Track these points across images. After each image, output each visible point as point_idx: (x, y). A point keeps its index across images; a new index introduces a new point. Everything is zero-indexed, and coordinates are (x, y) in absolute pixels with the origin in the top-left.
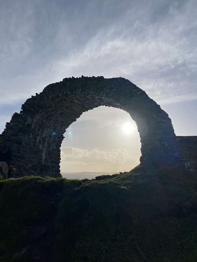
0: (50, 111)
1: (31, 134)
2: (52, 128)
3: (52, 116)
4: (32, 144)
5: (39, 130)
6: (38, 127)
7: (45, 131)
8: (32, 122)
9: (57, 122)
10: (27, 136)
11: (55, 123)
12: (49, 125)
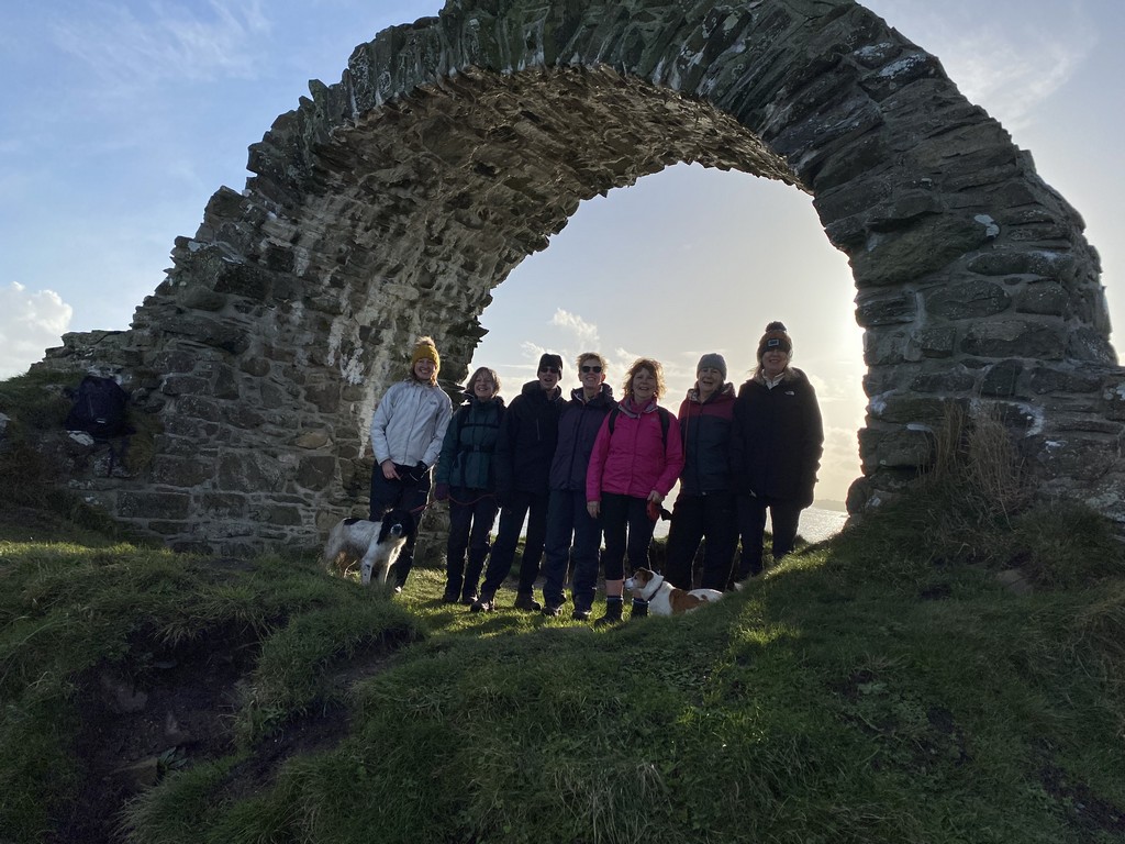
0: (392, 185)
1: (298, 305)
2: (413, 280)
3: (407, 213)
4: (302, 355)
5: (336, 283)
6: (332, 271)
7: (373, 290)
8: (295, 240)
9: (437, 248)
10: (272, 313)
11: (426, 253)
12: (392, 263)
